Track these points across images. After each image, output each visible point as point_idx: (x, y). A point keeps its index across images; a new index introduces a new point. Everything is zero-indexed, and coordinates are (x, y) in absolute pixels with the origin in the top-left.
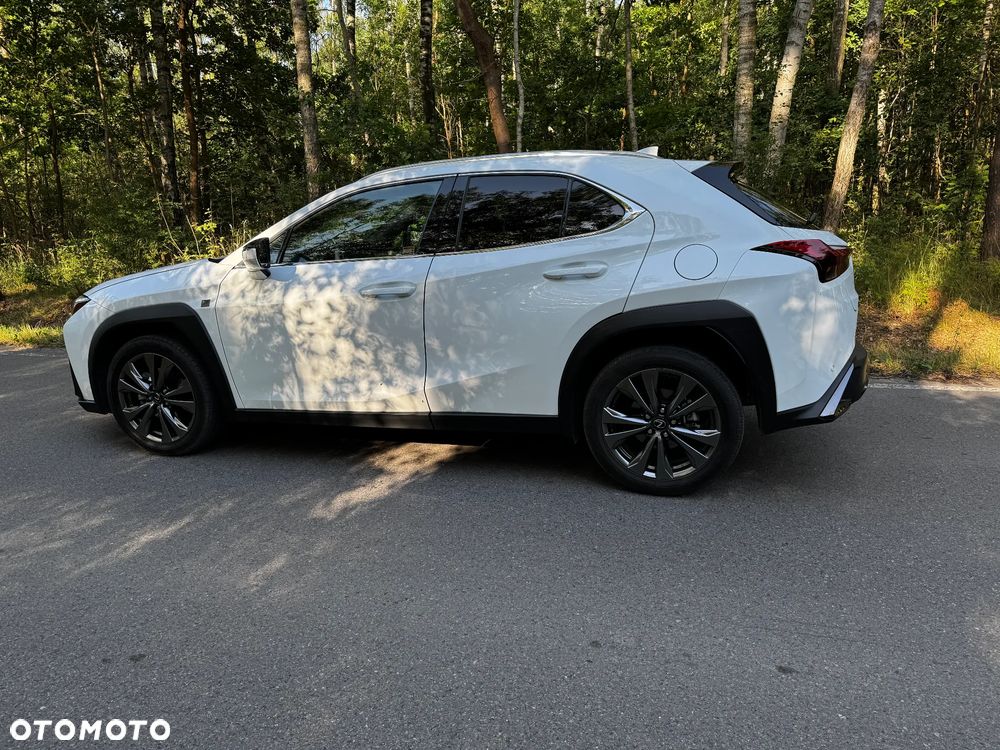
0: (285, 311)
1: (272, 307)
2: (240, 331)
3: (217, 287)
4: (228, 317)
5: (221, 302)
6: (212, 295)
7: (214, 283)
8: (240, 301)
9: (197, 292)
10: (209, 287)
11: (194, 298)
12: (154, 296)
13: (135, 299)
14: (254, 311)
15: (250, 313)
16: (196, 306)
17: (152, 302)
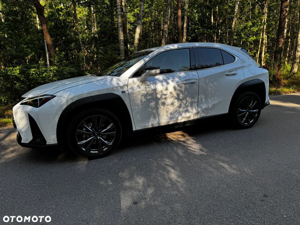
0: (157, 92)
1: (153, 90)
2: (140, 101)
3: (127, 85)
4: (135, 96)
5: (130, 91)
6: (125, 89)
7: (125, 84)
8: (138, 90)
9: (119, 88)
10: (124, 86)
11: (118, 90)
12: (98, 91)
13: (88, 93)
14: (145, 92)
15: (144, 94)
16: (119, 93)
17: (97, 94)
